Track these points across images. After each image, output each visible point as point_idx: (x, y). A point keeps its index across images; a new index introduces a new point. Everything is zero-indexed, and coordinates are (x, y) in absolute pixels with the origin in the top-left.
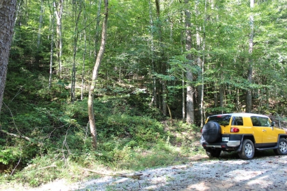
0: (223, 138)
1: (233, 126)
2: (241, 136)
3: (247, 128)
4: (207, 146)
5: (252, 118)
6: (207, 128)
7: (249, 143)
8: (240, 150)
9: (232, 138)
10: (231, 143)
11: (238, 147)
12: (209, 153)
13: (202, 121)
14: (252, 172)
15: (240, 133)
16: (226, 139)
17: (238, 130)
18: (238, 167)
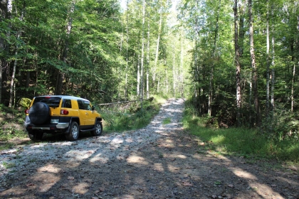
0: (52, 120)
1: (63, 109)
2: (70, 118)
3: (74, 111)
4: (33, 128)
5: (79, 101)
6: (34, 109)
7: (75, 125)
8: (68, 131)
9: (61, 119)
10: (61, 125)
11: (66, 129)
12: (32, 136)
13: (11, 101)
14: (85, 152)
15: (69, 115)
16: (55, 121)
17: (67, 113)
18: (70, 148)
